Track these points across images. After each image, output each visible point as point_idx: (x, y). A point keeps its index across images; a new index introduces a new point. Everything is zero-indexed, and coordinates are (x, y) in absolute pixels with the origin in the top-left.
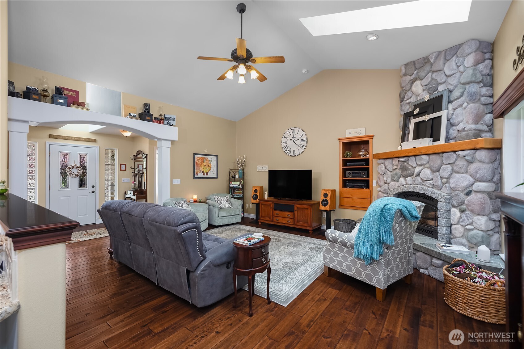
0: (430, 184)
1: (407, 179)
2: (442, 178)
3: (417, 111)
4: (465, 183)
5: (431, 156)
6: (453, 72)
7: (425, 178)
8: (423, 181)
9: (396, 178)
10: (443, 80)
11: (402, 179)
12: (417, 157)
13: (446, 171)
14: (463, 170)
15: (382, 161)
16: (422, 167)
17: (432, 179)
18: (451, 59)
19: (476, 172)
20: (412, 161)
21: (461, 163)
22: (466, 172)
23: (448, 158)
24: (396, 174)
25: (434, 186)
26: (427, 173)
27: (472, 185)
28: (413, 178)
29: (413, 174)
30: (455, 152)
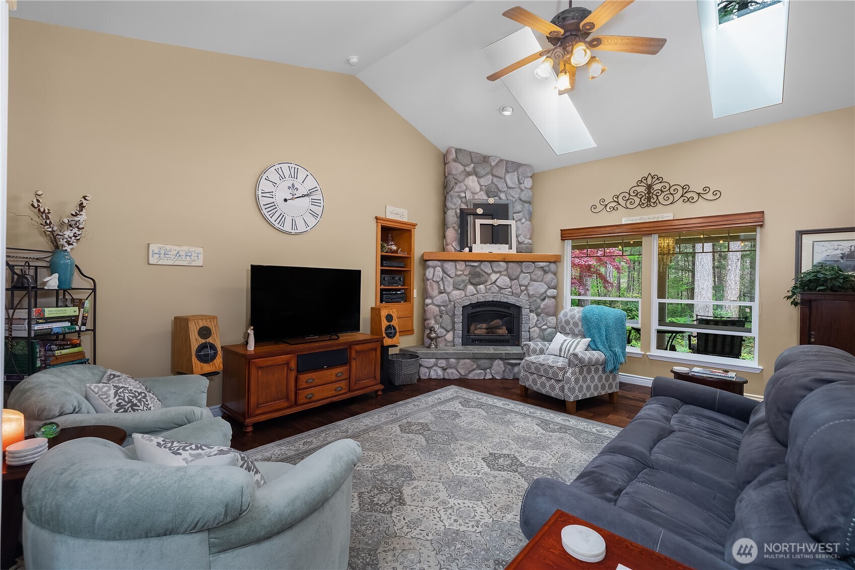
0: (510, 292)
1: (478, 287)
2: (520, 286)
3: (480, 211)
4: (543, 291)
5: (511, 265)
6: (514, 186)
7: (504, 286)
8: (501, 288)
9: (462, 286)
10: (505, 189)
11: (470, 288)
12: (494, 264)
13: (524, 279)
14: (540, 279)
15: (439, 263)
16: (498, 275)
17: (511, 287)
18: (511, 172)
19: (552, 281)
20: (486, 268)
21: (540, 273)
22: (541, 281)
23: (528, 267)
24: (463, 281)
25: (513, 294)
26: (504, 281)
27: (546, 291)
28: (485, 286)
29: (486, 281)
30: (533, 262)
